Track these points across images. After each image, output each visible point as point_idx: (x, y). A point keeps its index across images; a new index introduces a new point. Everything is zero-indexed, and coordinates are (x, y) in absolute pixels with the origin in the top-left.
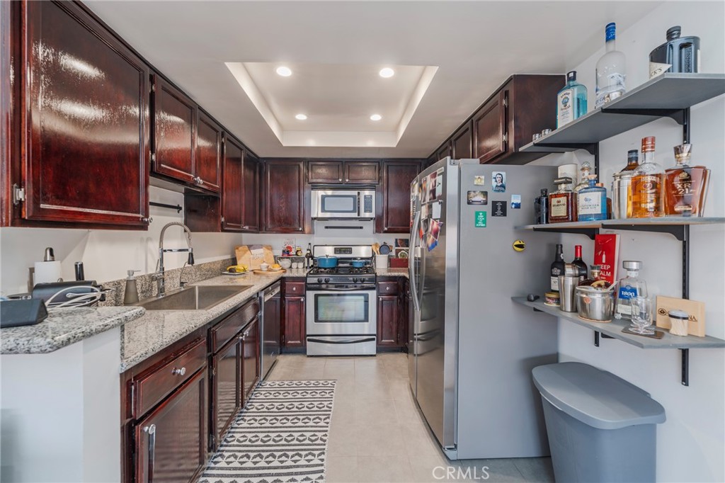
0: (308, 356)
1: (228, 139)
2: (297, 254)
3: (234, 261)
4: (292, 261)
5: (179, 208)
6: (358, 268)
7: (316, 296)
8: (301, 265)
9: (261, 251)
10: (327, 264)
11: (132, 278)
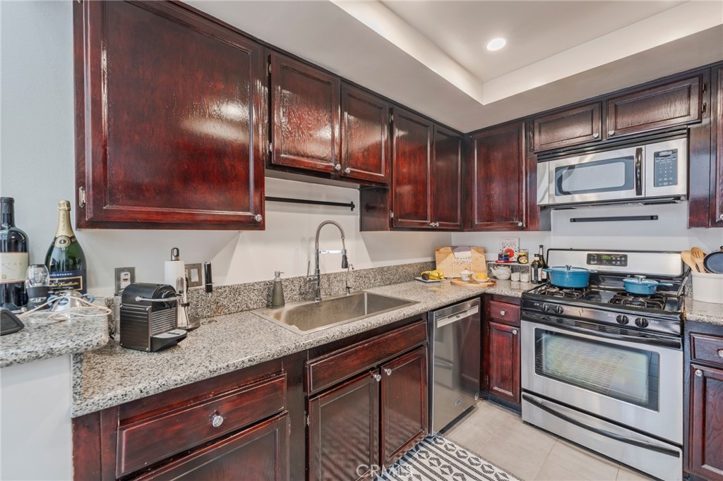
0: (525, 422)
1: (400, 116)
2: (518, 261)
3: (433, 266)
4: (513, 271)
5: (352, 206)
6: (636, 296)
7: (538, 333)
8: (525, 277)
9: (468, 254)
10: (567, 282)
11: (278, 280)
